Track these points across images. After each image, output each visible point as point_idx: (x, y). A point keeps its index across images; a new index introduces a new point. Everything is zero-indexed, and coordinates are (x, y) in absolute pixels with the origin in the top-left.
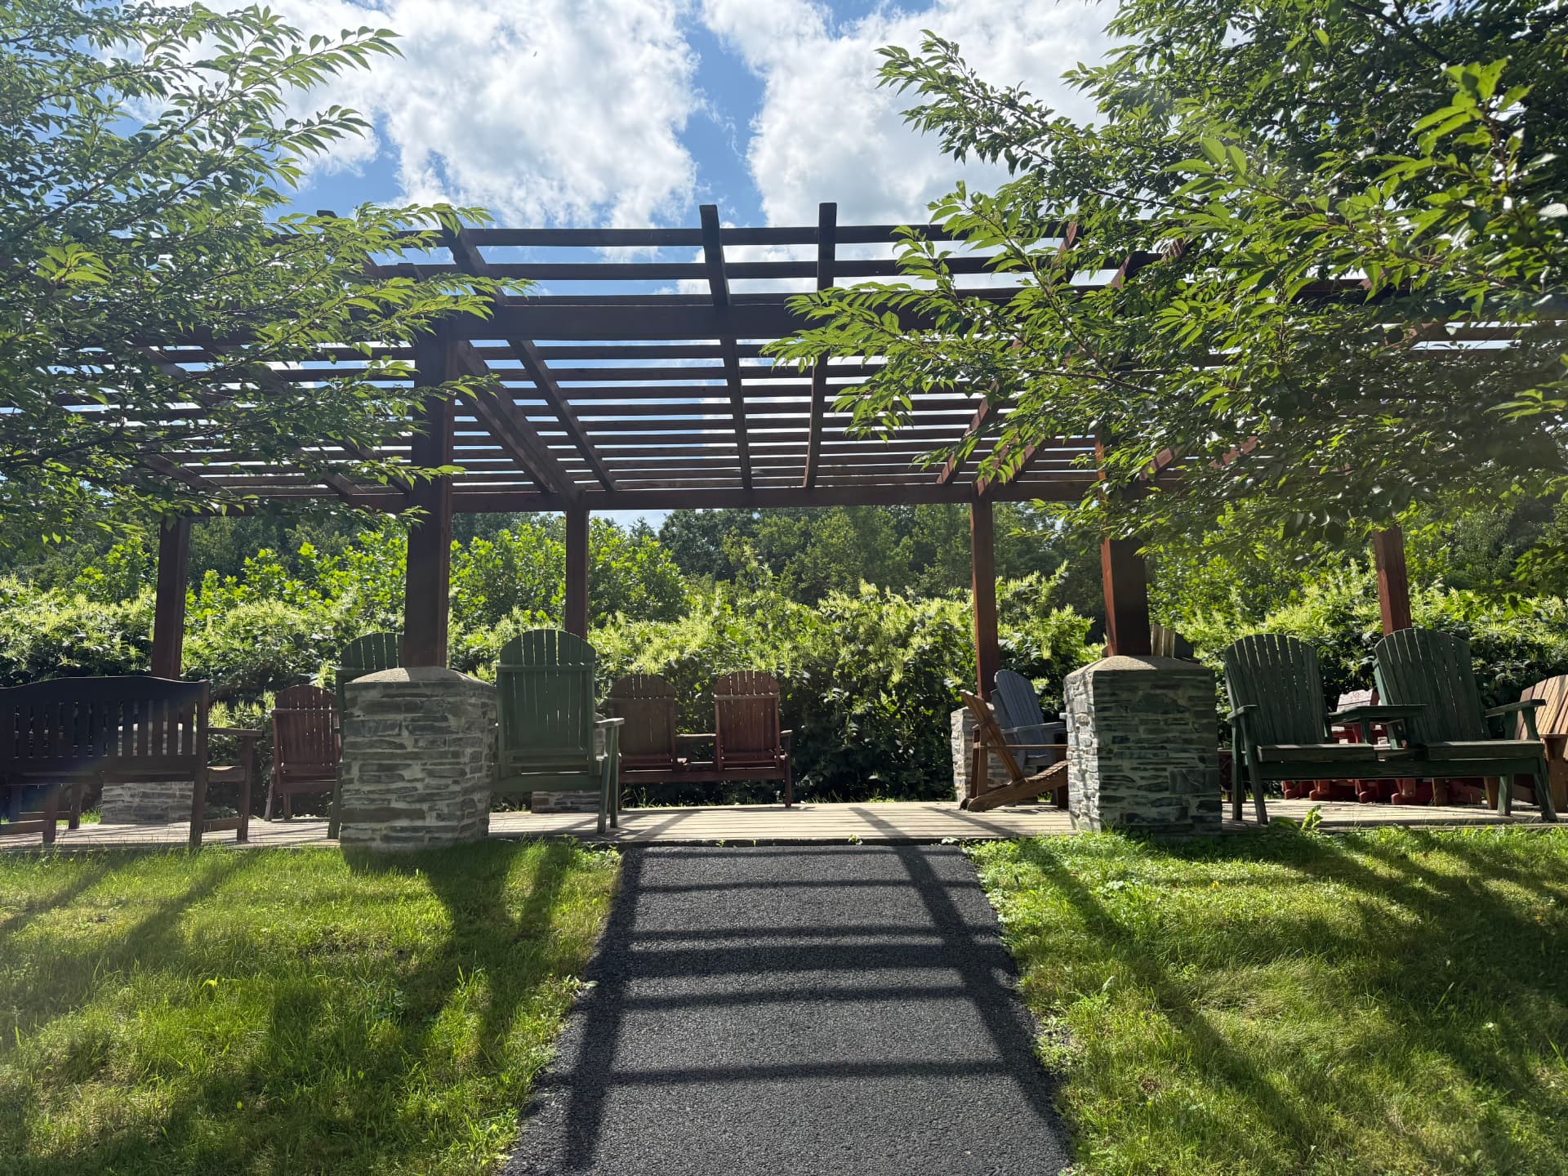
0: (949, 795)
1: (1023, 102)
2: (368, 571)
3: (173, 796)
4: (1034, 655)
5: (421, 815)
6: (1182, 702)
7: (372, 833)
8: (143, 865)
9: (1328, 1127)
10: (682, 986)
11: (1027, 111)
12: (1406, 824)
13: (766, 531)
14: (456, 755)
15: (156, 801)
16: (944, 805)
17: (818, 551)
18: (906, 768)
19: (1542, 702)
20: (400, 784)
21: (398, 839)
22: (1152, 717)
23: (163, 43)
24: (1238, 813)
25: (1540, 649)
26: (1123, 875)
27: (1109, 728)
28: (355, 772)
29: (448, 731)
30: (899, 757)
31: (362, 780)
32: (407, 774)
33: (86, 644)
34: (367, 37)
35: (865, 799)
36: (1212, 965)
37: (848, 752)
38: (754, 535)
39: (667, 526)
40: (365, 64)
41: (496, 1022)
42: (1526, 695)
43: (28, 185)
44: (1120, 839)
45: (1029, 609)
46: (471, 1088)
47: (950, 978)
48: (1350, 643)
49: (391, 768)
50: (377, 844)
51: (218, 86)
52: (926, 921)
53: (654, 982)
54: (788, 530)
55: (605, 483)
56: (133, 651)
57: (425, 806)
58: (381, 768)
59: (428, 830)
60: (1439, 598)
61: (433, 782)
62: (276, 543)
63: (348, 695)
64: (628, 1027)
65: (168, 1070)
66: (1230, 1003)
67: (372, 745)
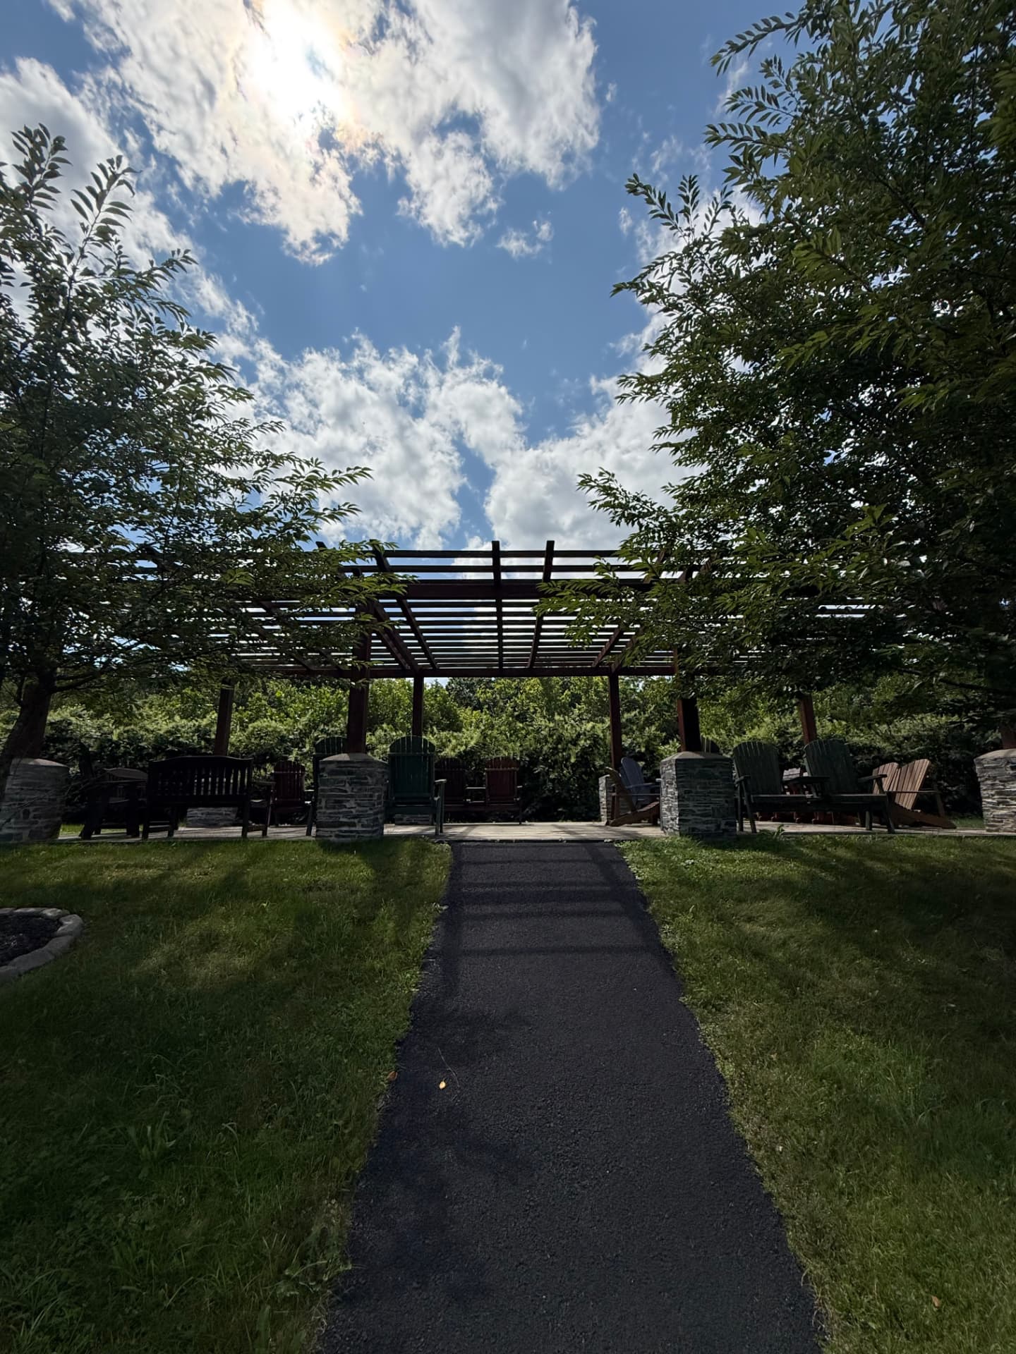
0: (598, 819)
1: (643, 499)
2: (308, 705)
3: (221, 814)
4: (637, 750)
5: (354, 825)
6: (717, 774)
7: (331, 834)
8: (222, 847)
9: (804, 979)
10: (489, 909)
11: (645, 503)
12: (824, 833)
13: (498, 686)
14: (371, 796)
15: (214, 817)
16: (597, 823)
17: (524, 696)
18: (576, 805)
19: (885, 776)
20: (344, 810)
21: (343, 837)
22: (702, 781)
23: (262, 471)
24: (741, 828)
25: (879, 749)
26: (692, 857)
27: (683, 787)
28: (323, 804)
29: (367, 784)
30: (572, 800)
31: (326, 807)
32: (348, 805)
33: (181, 739)
34: (358, 471)
35: (557, 820)
36: (740, 901)
37: (548, 797)
38: (491, 688)
39: (449, 684)
40: (355, 482)
41: (403, 925)
42: (875, 772)
43: (197, 532)
44: (689, 840)
45: (635, 728)
46: (395, 955)
47: (616, 906)
48: (786, 746)
49: (340, 802)
50: (333, 839)
51: (291, 491)
52: (602, 879)
53: (475, 907)
54: (510, 687)
55: (433, 665)
56: (203, 743)
57: (356, 821)
58: (337, 802)
59: (357, 832)
60: (829, 724)
61: (360, 809)
62: (261, 690)
63: (321, 766)
64: (465, 928)
65: (250, 947)
66: (750, 919)
67: (331, 791)
